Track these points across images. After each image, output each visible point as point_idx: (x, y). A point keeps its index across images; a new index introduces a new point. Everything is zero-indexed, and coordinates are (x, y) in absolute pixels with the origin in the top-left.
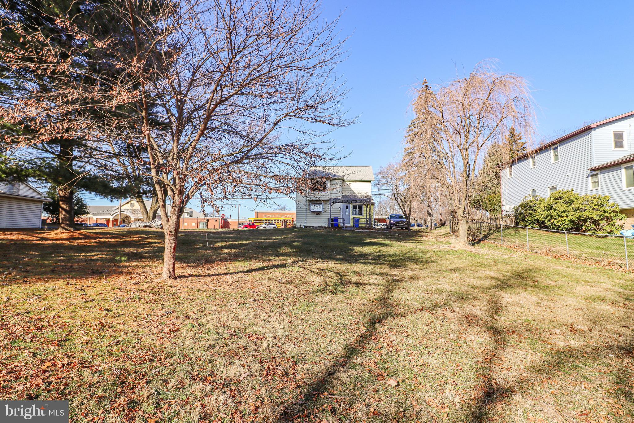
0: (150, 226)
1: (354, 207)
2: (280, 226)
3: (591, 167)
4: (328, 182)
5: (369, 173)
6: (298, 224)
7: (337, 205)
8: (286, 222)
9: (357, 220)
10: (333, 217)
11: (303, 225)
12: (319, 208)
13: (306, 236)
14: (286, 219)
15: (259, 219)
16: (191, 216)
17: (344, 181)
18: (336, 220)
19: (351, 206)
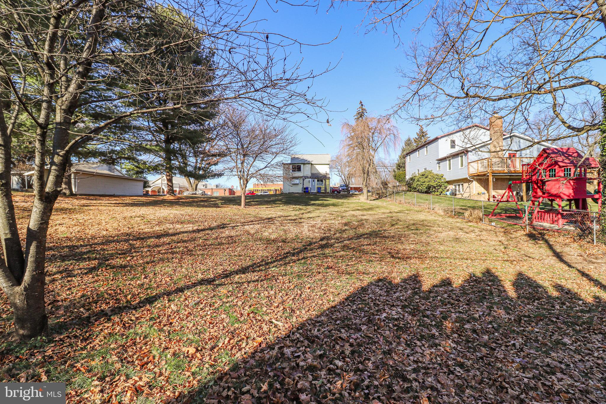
0: (195, 194)
1: (318, 181)
2: (272, 193)
3: (437, 159)
4: (302, 166)
5: (327, 159)
6: (285, 192)
7: (307, 180)
8: (276, 190)
9: (319, 189)
10: (305, 187)
11: (287, 192)
12: (297, 181)
13: (289, 197)
14: (276, 188)
15: (257, 189)
16: (206, 187)
17: (312, 164)
18: (307, 188)
19: (316, 180)
